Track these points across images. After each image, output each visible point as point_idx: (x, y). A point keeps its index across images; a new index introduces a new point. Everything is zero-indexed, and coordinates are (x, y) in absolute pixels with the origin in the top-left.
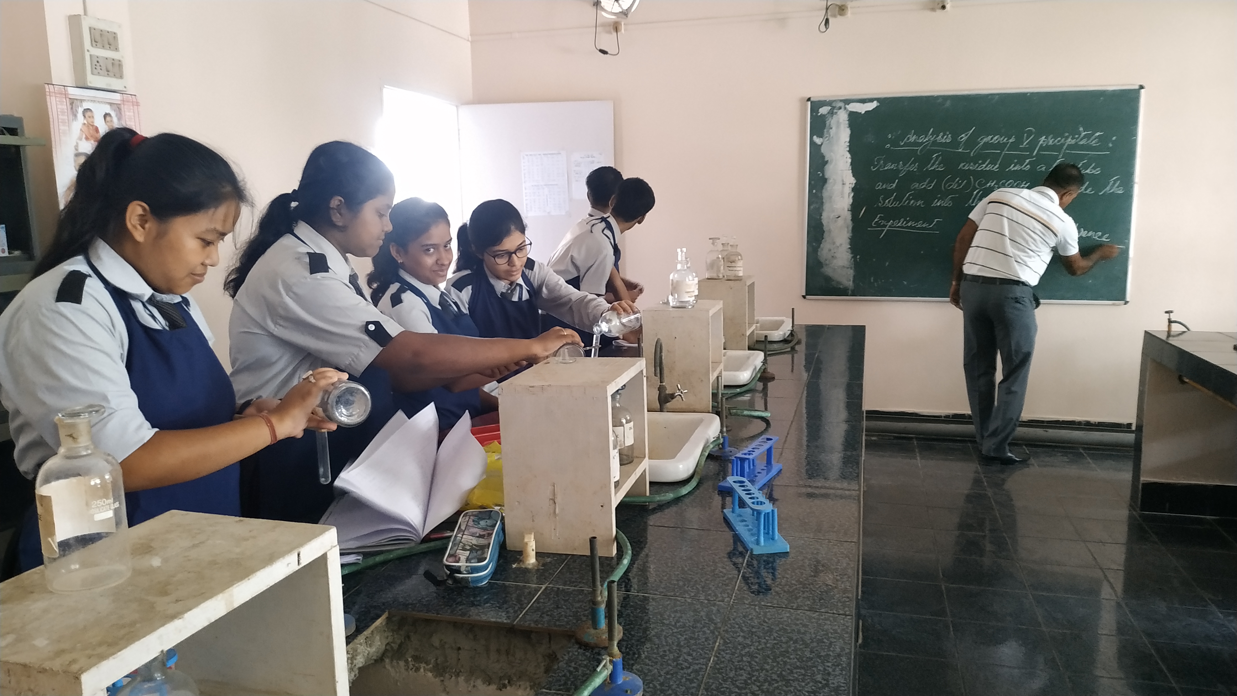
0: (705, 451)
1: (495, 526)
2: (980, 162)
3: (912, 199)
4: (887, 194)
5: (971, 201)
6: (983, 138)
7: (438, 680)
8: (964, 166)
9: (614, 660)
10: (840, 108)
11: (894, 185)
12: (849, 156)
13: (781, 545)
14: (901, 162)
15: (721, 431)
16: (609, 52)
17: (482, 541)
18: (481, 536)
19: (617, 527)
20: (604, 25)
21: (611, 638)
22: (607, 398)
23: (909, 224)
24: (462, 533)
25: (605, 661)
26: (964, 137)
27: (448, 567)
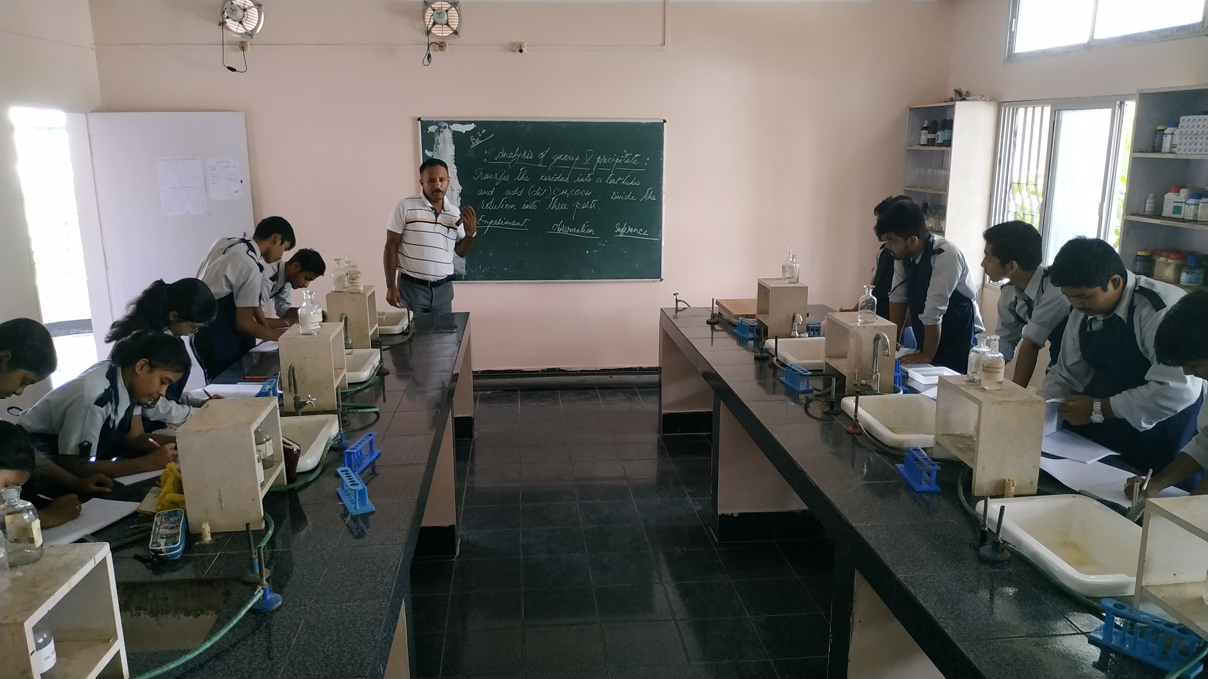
0: (328, 447)
1: (181, 520)
2: (555, 175)
3: (506, 203)
4: (487, 199)
5: (550, 205)
6: (557, 156)
7: (154, 619)
8: (544, 178)
9: (264, 587)
10: (445, 127)
11: (492, 192)
12: (455, 167)
13: (370, 507)
14: (496, 174)
15: (340, 431)
16: (237, 70)
17: (173, 531)
18: (172, 528)
19: (264, 510)
20: (231, 44)
21: (261, 576)
22: (251, 434)
23: (506, 223)
24: (158, 527)
25: (259, 589)
26: (542, 155)
27: (152, 550)
